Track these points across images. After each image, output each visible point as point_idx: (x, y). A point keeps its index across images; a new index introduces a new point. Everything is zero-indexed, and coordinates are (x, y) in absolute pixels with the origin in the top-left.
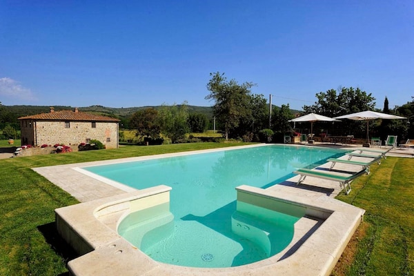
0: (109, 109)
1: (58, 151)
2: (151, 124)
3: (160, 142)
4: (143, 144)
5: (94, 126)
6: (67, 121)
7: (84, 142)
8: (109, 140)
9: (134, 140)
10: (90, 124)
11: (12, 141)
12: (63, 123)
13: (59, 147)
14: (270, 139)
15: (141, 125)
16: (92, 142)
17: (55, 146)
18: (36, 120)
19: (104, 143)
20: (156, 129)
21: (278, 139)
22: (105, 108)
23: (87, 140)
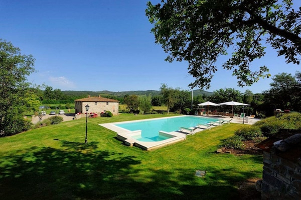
0: (111, 92)
1: (92, 116)
2: (134, 103)
3: (138, 112)
4: (130, 113)
5: (107, 104)
6: (96, 102)
7: (103, 111)
8: (114, 111)
9: (126, 110)
10: (106, 103)
11: (69, 110)
12: (94, 103)
13: (93, 114)
14: (188, 113)
15: (129, 103)
16: (107, 112)
17: (91, 114)
18: (83, 102)
19: (112, 112)
20: (136, 105)
21: (192, 113)
22: (109, 92)
23: (105, 111)
